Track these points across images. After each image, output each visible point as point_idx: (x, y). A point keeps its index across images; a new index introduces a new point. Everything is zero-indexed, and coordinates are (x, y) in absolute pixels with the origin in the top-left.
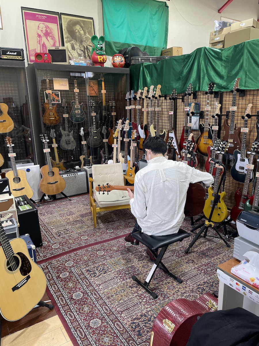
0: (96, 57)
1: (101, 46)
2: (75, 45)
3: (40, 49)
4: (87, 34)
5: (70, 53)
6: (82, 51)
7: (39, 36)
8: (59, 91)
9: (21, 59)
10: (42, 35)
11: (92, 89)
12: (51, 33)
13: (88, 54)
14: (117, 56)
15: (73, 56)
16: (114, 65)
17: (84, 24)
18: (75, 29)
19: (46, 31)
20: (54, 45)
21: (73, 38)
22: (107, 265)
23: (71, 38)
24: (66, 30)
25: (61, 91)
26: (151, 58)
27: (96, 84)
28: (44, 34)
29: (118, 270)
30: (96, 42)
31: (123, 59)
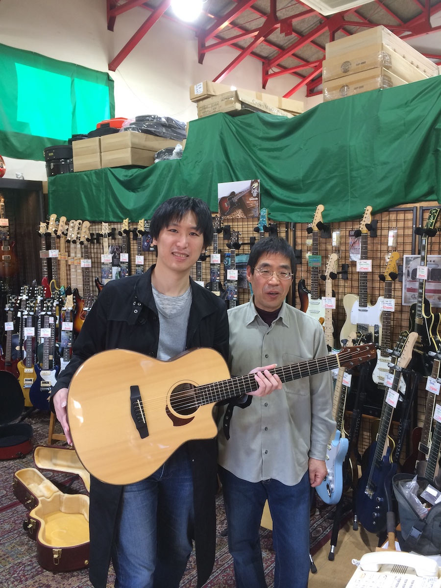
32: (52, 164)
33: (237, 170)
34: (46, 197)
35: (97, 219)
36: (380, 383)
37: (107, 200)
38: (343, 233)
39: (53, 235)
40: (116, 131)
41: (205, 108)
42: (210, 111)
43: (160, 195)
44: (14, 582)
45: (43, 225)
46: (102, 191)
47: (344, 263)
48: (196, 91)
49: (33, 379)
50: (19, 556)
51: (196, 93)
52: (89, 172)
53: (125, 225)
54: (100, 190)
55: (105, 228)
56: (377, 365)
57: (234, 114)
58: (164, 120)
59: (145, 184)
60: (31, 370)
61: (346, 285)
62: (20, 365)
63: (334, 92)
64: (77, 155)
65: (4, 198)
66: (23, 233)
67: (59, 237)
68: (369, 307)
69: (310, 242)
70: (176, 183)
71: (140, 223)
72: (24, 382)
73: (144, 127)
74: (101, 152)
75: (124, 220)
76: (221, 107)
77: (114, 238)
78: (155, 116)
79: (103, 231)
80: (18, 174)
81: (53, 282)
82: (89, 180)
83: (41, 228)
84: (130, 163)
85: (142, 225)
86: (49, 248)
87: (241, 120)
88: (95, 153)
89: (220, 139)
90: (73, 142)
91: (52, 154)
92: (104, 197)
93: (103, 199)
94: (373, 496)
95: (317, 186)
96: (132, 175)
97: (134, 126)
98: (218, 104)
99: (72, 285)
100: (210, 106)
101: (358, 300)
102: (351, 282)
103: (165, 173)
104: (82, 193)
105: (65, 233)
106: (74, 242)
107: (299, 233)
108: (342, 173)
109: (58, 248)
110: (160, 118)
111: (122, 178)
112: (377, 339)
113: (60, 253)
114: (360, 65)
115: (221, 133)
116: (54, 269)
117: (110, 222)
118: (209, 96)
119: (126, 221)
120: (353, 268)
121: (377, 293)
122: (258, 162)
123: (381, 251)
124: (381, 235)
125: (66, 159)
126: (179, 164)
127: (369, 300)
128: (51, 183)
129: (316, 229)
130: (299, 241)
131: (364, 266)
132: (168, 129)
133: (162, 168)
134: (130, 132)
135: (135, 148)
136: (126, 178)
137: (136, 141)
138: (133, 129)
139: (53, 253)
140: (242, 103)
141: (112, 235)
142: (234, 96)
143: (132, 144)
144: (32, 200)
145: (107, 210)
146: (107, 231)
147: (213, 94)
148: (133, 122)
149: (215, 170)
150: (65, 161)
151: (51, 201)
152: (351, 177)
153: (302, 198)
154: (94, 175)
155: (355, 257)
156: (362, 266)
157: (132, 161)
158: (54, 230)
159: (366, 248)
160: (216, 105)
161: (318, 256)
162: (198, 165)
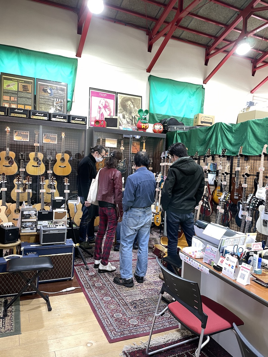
0: (141, 124)
1: (145, 117)
2: (125, 116)
3: (99, 117)
4: (136, 108)
5: (121, 120)
6: (131, 119)
7: (100, 108)
8: (109, 147)
9: (85, 123)
10: (102, 107)
11: (135, 148)
12: (109, 106)
13: (135, 122)
14: (157, 125)
15: (123, 123)
16: (154, 131)
17: (134, 101)
18: (127, 104)
19: (105, 105)
20: (110, 115)
21: (124, 110)
23: (123, 110)
24: (120, 104)
25: (110, 148)
26: (185, 127)
27: (139, 144)
28: (103, 106)
30: (141, 114)
31: (162, 127)
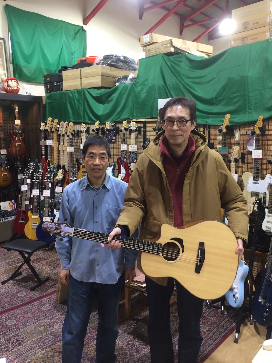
22: (22, 336)
29: (35, 339)
32: (49, 85)
33: (172, 91)
34: (44, 106)
35: (78, 121)
36: (267, 231)
37: (85, 109)
38: (242, 133)
39: (49, 131)
40: (91, 65)
41: (150, 51)
42: (153, 52)
43: (119, 106)
44: (38, 349)
45: (43, 124)
46: (81, 103)
47: (242, 152)
48: (144, 40)
49: (37, 222)
50: (40, 333)
51: (144, 41)
52: (73, 91)
53: (97, 125)
54: (80, 103)
55: (83, 127)
56: (265, 219)
57: (169, 54)
58: (122, 58)
59: (110, 99)
60: (37, 217)
61: (244, 166)
62: (29, 213)
63: (237, 41)
64: (65, 80)
65: (18, 107)
66: (29, 129)
67: (53, 132)
68: (260, 181)
69: (220, 138)
70: (130, 98)
71: (107, 124)
72: (32, 224)
73: (109, 62)
74: (81, 78)
75: (96, 122)
76: (161, 50)
77: (88, 133)
78: (116, 55)
79: (82, 129)
80: (27, 92)
81: (49, 161)
82: (73, 96)
83: (41, 126)
84: (100, 85)
85: (108, 125)
86: (46, 139)
87: (174, 58)
88: (78, 79)
89: (160, 71)
90: (63, 72)
91: (49, 79)
92: (83, 107)
93: (82, 109)
94: (264, 302)
95: (225, 102)
96: (102, 93)
97: (102, 62)
98: (159, 48)
99: (61, 163)
100: (154, 49)
101: (253, 176)
102: (247, 164)
103: (123, 92)
104: (68, 105)
105: (57, 130)
106: (63, 135)
107: (212, 133)
108: (242, 94)
109: (52, 139)
110: (120, 57)
111: (95, 95)
112: (265, 202)
113: (53, 142)
114: (255, 24)
115: (161, 67)
116: (49, 152)
117: (86, 123)
118: (153, 43)
119: (97, 123)
120: (249, 155)
121: (265, 172)
122: (186, 85)
123: (268, 144)
124: (268, 134)
125: (57, 82)
126: (133, 86)
127: (260, 176)
128: (48, 98)
129: (224, 130)
130: (212, 137)
131: (257, 154)
132: (124, 63)
133: (121, 89)
134: (100, 66)
135: (104, 76)
136: (97, 95)
137: (104, 71)
138: (103, 64)
139: (49, 143)
140: (175, 47)
141: (87, 131)
142: (170, 43)
143: (102, 73)
144: (35, 108)
145: (84, 115)
146: (85, 129)
147: (156, 41)
148: (102, 59)
149: (157, 91)
150: (57, 84)
151: (47, 109)
152: (248, 96)
153: (215, 109)
154: (76, 93)
155: (251, 148)
156: (255, 154)
157: (101, 85)
158: (50, 127)
159: (259, 143)
160: (157, 49)
161: (225, 147)
162: (145, 87)
